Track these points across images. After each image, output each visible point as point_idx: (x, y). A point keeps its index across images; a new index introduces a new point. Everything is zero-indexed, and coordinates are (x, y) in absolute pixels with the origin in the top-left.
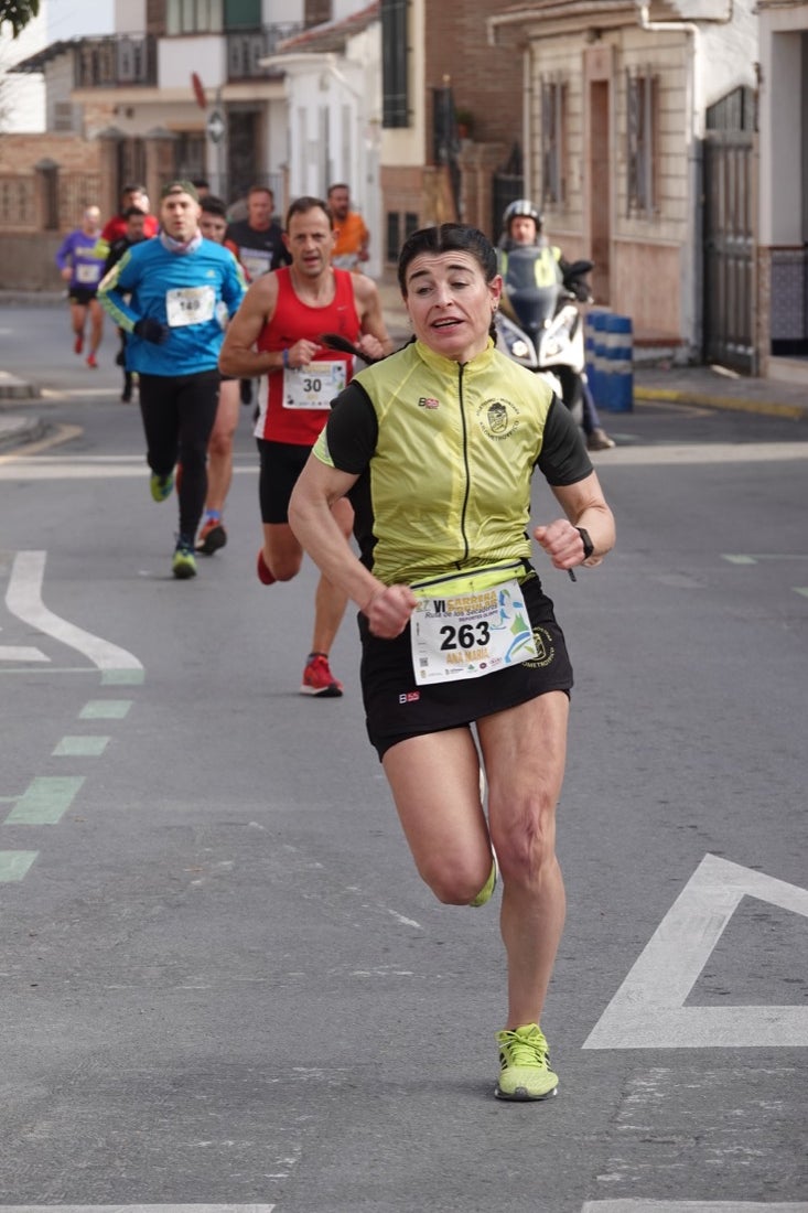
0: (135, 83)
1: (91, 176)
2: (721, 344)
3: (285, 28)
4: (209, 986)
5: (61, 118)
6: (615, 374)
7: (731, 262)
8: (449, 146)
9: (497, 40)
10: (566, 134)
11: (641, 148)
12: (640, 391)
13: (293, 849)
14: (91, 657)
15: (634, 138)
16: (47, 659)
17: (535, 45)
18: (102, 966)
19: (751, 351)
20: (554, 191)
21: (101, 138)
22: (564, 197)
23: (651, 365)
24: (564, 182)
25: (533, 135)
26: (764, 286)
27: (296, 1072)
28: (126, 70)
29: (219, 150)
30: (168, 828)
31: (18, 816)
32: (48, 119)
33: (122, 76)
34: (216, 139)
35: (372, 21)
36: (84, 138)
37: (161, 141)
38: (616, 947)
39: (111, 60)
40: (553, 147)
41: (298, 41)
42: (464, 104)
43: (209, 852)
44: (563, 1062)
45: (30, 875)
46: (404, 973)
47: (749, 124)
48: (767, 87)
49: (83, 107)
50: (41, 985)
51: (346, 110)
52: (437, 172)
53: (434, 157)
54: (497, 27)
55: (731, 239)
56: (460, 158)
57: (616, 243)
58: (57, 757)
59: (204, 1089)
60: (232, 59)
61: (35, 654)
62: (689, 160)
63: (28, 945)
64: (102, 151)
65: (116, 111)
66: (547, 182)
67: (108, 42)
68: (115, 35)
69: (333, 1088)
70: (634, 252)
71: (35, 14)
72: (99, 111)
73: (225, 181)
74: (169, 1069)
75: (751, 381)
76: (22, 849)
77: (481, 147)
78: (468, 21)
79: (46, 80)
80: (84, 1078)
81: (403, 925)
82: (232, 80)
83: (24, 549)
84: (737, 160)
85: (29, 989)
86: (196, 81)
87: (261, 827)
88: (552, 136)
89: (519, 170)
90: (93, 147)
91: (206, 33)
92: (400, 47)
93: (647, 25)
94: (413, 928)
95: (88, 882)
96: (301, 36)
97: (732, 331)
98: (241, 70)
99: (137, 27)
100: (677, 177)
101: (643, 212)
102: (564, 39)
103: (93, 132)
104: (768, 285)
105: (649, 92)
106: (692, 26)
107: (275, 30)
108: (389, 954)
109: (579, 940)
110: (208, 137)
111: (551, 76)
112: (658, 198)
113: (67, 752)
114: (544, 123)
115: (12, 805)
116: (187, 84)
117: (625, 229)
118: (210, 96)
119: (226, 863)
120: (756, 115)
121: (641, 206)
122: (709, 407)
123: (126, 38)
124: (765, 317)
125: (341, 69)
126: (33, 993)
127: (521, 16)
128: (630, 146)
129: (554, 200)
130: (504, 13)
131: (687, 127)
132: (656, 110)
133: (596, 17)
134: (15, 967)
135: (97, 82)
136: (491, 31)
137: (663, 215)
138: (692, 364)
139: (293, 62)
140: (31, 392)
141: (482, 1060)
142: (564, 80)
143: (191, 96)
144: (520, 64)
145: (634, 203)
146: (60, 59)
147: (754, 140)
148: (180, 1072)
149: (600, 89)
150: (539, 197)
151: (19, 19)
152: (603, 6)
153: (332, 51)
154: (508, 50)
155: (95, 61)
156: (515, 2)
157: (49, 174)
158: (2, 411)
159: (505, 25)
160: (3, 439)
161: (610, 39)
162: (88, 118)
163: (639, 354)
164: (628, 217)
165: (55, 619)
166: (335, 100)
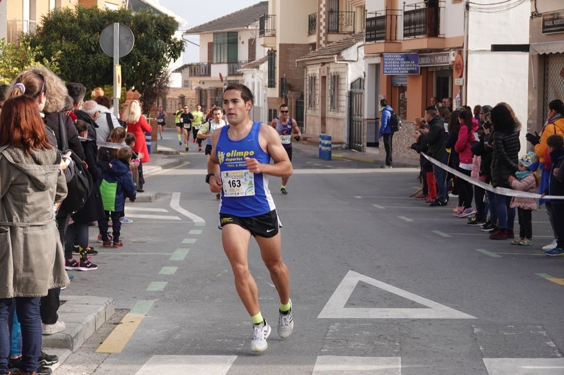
0: (205, 75)
1: (193, 99)
2: (354, 144)
3: (243, 62)
4: (221, 301)
5: (186, 84)
6: (327, 150)
7: (357, 123)
8: (285, 92)
9: (298, 65)
10: (315, 90)
11: (334, 93)
12: (333, 155)
14: (192, 219)
15: (332, 91)
16: (181, 219)
18: (194, 295)
19: (361, 145)
20: (312, 104)
21: (196, 89)
22: (314, 106)
23: (336, 149)
24: (314, 102)
25: (306, 90)
26: (365, 129)
28: (203, 72)
30: (211, 261)
31: (173, 258)
32: (182, 84)
33: (202, 74)
35: (266, 60)
36: (192, 89)
37: (211, 90)
38: (326, 293)
39: (198, 69)
40: (312, 93)
42: (289, 82)
43: (221, 268)
44: (312, 321)
45: (176, 273)
46: (271, 298)
47: (362, 87)
48: (367, 77)
49: (191, 81)
50: (178, 300)
51: (259, 83)
52: (282, 99)
53: (281, 95)
54: (298, 62)
55: (357, 117)
56: (288, 95)
57: (328, 117)
58: (183, 243)
60: (230, 69)
61: (177, 218)
62: (346, 97)
63: (175, 290)
64: (196, 92)
65: (200, 83)
66: (310, 102)
67: (198, 65)
68: (200, 63)
70: (332, 120)
71: (180, 56)
72: (195, 83)
75: (362, 153)
76: (174, 266)
77: (293, 93)
78: (290, 61)
79: (182, 74)
82: (229, 75)
83: (175, 192)
84: (359, 97)
86: (220, 75)
88: (312, 90)
89: (303, 99)
90: (194, 92)
91: (223, 63)
92: (273, 67)
93: (336, 62)
95: (191, 275)
96: (247, 64)
97: (357, 140)
98: (232, 72)
99: (205, 61)
100: (343, 101)
101: (334, 110)
102: (315, 65)
103: (194, 88)
104: (366, 129)
105: (336, 79)
106: (347, 62)
107: (241, 62)
108: (268, 294)
109: (317, 291)
111: (311, 75)
112: (338, 106)
113: (186, 242)
114: (309, 87)
115: (171, 255)
116: (219, 76)
117: (330, 114)
118: (224, 79)
119: (226, 271)
120: (364, 85)
121: (334, 108)
122: (351, 159)
123: (203, 63)
124: (365, 137)
125: (257, 73)
126: (176, 302)
127: (304, 59)
128: (331, 93)
129: (312, 106)
130: (300, 59)
131: (345, 88)
132: (338, 84)
133: (323, 60)
134: (171, 295)
135: (195, 75)
136: (296, 63)
137: (339, 111)
138: (346, 148)
139: (245, 70)
140: (177, 153)
142: (315, 76)
143: (219, 79)
144: (304, 71)
145: (332, 107)
146: (185, 69)
147: (363, 91)
148: (214, 322)
149: (324, 78)
150: (308, 106)
151: (175, 58)
152: (325, 57)
153: (256, 68)
154: (300, 68)
155: (195, 69)
156: (302, 56)
157: (182, 98)
158: (169, 157)
159: (300, 61)
160: (170, 165)
161: (327, 65)
162: (193, 84)
163: (333, 146)
164: (331, 111)
165: (183, 209)
166: (256, 80)
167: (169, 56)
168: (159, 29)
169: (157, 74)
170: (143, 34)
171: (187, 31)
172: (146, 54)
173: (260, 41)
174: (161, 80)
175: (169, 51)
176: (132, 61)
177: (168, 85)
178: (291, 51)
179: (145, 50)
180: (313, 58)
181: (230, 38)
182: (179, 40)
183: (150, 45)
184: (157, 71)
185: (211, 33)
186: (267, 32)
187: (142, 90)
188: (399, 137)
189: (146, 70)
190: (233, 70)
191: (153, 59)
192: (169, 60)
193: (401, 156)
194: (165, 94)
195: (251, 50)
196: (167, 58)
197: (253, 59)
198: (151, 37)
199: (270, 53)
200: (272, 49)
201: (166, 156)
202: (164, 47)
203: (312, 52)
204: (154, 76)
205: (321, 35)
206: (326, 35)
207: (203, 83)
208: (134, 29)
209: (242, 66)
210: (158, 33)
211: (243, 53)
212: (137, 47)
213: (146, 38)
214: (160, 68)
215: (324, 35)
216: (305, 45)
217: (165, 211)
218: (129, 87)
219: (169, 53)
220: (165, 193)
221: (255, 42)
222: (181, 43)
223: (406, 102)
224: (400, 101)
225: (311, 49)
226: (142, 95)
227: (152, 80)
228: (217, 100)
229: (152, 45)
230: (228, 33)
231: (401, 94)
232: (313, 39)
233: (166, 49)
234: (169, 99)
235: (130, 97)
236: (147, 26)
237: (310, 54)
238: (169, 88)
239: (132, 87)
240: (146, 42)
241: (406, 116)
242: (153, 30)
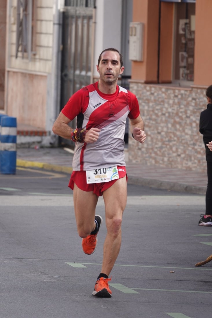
7: (77, 85)
11: (26, 16)
12: (20, 162)
15: (21, 10)
23: (28, 146)
47: (91, 3)
57: (8, 72)
62: (54, 24)
70: (20, 78)
84: (83, 26)
100: (46, 34)
101: (25, 54)
112: (35, 46)
117: (14, 64)
121: (25, 50)
122: (61, 173)
128: (19, 14)
131: (54, 4)
137: (37, 57)
138: (52, 146)
145: (20, 49)
147: (94, 13)
163: (21, 140)
164: (17, 57)
188: (175, 122)
193: (180, 167)
223: (193, 40)
224: (178, 36)
231: (182, 22)
241: (192, 72)
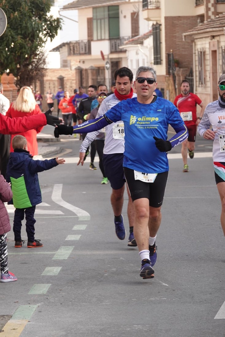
0: (85, 54)
1: (73, 80)
3: (126, 38)
4: (110, 303)
5: (65, 64)
8: (173, 69)
9: (185, 40)
10: (205, 65)
13: (133, 265)
14: (76, 213)
15: (224, 66)
16: (64, 214)
17: (196, 41)
18: (80, 298)
20: (202, 81)
21: (76, 69)
22: (205, 83)
24: (205, 78)
25: (196, 66)
27: (134, 327)
28: (82, 50)
29: (109, 72)
30: (98, 260)
31: (56, 257)
32: (61, 64)
33: (81, 52)
34: (108, 69)
35: (150, 35)
36: (71, 69)
37: (92, 69)
38: (223, 290)
39: (78, 48)
40: (202, 69)
41: (130, 41)
42: (177, 57)
43: (109, 266)
44: (209, 322)
45: (59, 273)
46: (164, 299)
49: (71, 60)
50: (63, 304)
51: (144, 60)
52: (170, 77)
53: (168, 73)
54: (185, 36)
56: (175, 73)
58: (67, 241)
59: (109, 332)
60: (111, 46)
61: (60, 212)
63: (59, 293)
64: (76, 73)
65: (80, 62)
66: (200, 79)
67: (77, 43)
68: (79, 41)
69: (145, 331)
71: (57, 35)
72: (75, 62)
73: (110, 80)
74: (99, 326)
76: (57, 266)
77: (182, 69)
79: (60, 54)
80: (75, 329)
81: (164, 285)
82: (112, 52)
83: (57, 184)
85: (60, 305)
86: (102, 53)
87: (124, 259)
88: (201, 66)
89: (192, 76)
90: (74, 72)
91: (104, 39)
92: (158, 42)
94: (166, 286)
95: (76, 275)
96: (131, 40)
98: (115, 49)
99: (85, 38)
102: (204, 39)
103: (73, 68)
107: (123, 38)
108: (160, 294)
109: (213, 289)
110: (105, 68)
111: (200, 49)
113: (69, 239)
114: (199, 63)
115: (54, 254)
116: (100, 54)
118: (106, 57)
119: (114, 269)
123: (82, 41)
125: (142, 49)
126: (61, 306)
127: (192, 33)
128: (223, 68)
129: (202, 84)
130: (187, 32)
133: (212, 33)
134: (56, 299)
135: (74, 54)
136: (183, 37)
139: (129, 47)
140: (58, 140)
141: (186, 322)
142: (204, 50)
143: (100, 57)
144: (192, 46)
146: (64, 48)
148: (102, 327)
149: (214, 52)
150: (198, 83)
151: (52, 37)
152: (214, 29)
153: (140, 44)
154: (188, 43)
155: (74, 48)
156: (190, 29)
157: (61, 80)
158: (49, 145)
159: (188, 35)
160: (50, 153)
161: (217, 39)
162: (72, 64)
165: (65, 203)
166: (140, 57)
167: (45, 35)
168: (33, 7)
169: (33, 56)
170: (16, 12)
171: (64, 6)
172: (21, 34)
173: (143, 15)
174: (37, 61)
175: (45, 30)
176: (5, 42)
177: (45, 67)
178: (177, 24)
179: (19, 30)
180: (202, 31)
181: (111, 13)
182: (55, 17)
183: (24, 25)
184: (33, 52)
185: (90, 7)
186: (151, 4)
187: (18, 73)
189: (20, 51)
190: (116, 47)
191: (28, 39)
192: (45, 40)
194: (43, 76)
195: (134, 25)
196: (43, 37)
197: (136, 34)
198: (26, 16)
199: (155, 27)
200: (157, 23)
201: (45, 144)
202: (40, 26)
203: (201, 24)
204: (30, 58)
205: (210, 5)
206: (215, 5)
207: (84, 62)
208: (7, 7)
209: (125, 42)
210: (32, 11)
211: (125, 29)
212: (10, 27)
213: (20, 17)
214: (36, 48)
215: (213, 5)
216: (192, 17)
217: (47, 205)
218: (4, 70)
219: (45, 32)
220: (45, 185)
221: (138, 16)
222: (58, 20)
225: (199, 21)
226: (18, 78)
227: (27, 62)
228: (99, 80)
229: (26, 24)
230: (109, 7)
232: (201, 10)
233: (42, 28)
234: (47, 80)
235: (5, 82)
236: (20, 4)
237: (198, 27)
238: (46, 69)
239: (6, 70)
240: (20, 21)
242: (27, 8)
